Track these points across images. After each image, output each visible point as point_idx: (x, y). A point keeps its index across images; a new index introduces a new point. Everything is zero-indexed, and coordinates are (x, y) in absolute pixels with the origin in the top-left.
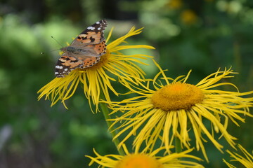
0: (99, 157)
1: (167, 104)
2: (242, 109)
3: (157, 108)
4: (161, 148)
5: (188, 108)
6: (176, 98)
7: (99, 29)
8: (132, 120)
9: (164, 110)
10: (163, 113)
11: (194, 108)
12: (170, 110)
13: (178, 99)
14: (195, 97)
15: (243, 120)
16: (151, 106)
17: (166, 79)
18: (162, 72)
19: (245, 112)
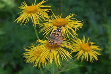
1: (58, 25)
2: (80, 26)
3: (55, 26)
5: (64, 26)
6: (60, 23)
7: (60, 31)
11: (66, 26)
14: (66, 22)
15: (79, 29)
16: (53, 25)
17: (55, 17)
18: (54, 14)
19: (80, 27)
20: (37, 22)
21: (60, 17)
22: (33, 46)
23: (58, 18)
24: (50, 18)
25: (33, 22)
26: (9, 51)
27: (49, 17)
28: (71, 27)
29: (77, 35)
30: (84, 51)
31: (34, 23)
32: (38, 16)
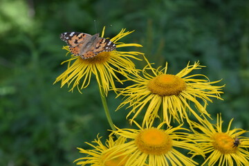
0: (120, 130)
1: (162, 91)
2: (215, 94)
4: (164, 122)
5: (178, 94)
6: (168, 86)
8: (141, 103)
9: (160, 95)
10: (160, 97)
11: (181, 93)
12: (165, 96)
13: (170, 87)
14: (181, 86)
15: (211, 101)
17: (152, 69)
18: (149, 64)
19: (217, 97)
20: (110, 85)
21: (163, 71)
22: (99, 142)
23: (160, 73)
24: (141, 74)
25: (100, 85)
26: (25, 133)
27: (137, 71)
28: (193, 96)
29: (208, 115)
30: (223, 152)
31: (102, 88)
32: (111, 70)
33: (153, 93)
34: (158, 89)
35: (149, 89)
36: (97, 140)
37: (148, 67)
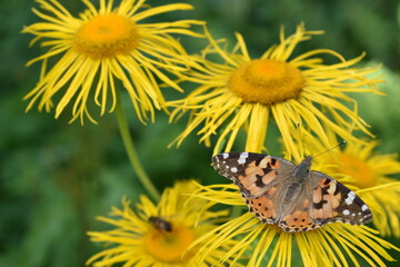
22: (127, 212)
33: (248, 101)
34: (257, 93)
35: (238, 94)
36: (122, 208)
37: (212, 47)
